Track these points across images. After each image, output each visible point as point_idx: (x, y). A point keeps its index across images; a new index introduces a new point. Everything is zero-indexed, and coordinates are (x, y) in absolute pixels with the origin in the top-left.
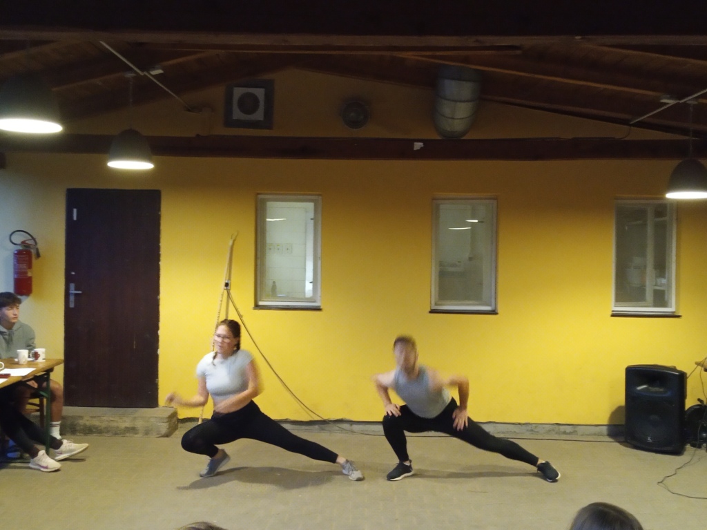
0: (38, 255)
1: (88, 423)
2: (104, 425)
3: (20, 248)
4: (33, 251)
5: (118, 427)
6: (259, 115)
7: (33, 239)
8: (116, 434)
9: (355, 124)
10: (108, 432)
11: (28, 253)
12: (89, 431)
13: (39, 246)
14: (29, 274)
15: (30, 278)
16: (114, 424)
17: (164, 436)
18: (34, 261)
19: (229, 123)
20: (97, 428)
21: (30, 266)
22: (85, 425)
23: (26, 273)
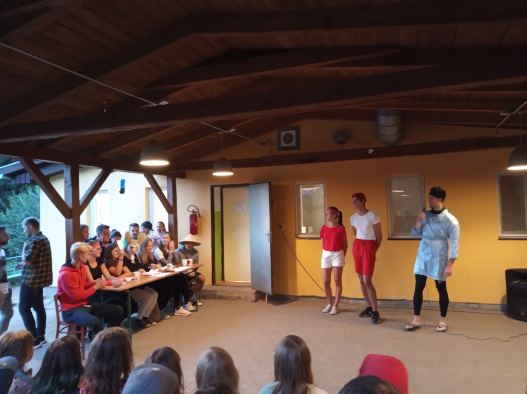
0: (200, 216)
1: (220, 294)
2: (227, 295)
3: (192, 213)
4: (198, 215)
5: (233, 296)
6: (293, 143)
7: (197, 209)
8: (232, 300)
9: (341, 143)
10: (229, 299)
11: (196, 216)
12: (221, 298)
13: (200, 212)
14: (196, 225)
15: (197, 227)
16: (232, 295)
17: (253, 301)
18: (198, 219)
19: (280, 148)
20: (224, 297)
21: (196, 221)
22: (219, 295)
23: (194, 225)
